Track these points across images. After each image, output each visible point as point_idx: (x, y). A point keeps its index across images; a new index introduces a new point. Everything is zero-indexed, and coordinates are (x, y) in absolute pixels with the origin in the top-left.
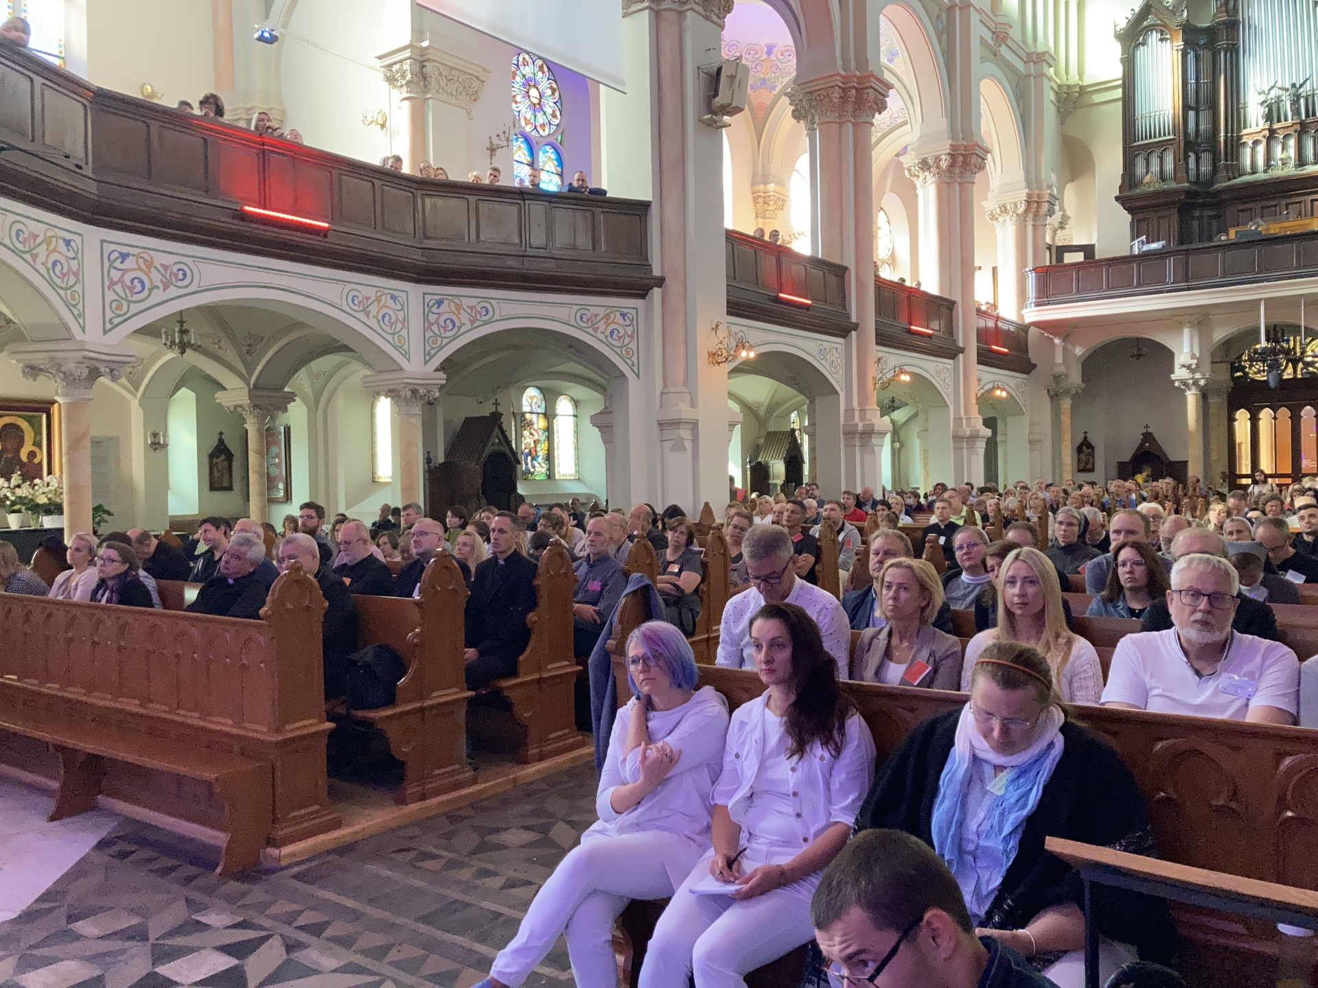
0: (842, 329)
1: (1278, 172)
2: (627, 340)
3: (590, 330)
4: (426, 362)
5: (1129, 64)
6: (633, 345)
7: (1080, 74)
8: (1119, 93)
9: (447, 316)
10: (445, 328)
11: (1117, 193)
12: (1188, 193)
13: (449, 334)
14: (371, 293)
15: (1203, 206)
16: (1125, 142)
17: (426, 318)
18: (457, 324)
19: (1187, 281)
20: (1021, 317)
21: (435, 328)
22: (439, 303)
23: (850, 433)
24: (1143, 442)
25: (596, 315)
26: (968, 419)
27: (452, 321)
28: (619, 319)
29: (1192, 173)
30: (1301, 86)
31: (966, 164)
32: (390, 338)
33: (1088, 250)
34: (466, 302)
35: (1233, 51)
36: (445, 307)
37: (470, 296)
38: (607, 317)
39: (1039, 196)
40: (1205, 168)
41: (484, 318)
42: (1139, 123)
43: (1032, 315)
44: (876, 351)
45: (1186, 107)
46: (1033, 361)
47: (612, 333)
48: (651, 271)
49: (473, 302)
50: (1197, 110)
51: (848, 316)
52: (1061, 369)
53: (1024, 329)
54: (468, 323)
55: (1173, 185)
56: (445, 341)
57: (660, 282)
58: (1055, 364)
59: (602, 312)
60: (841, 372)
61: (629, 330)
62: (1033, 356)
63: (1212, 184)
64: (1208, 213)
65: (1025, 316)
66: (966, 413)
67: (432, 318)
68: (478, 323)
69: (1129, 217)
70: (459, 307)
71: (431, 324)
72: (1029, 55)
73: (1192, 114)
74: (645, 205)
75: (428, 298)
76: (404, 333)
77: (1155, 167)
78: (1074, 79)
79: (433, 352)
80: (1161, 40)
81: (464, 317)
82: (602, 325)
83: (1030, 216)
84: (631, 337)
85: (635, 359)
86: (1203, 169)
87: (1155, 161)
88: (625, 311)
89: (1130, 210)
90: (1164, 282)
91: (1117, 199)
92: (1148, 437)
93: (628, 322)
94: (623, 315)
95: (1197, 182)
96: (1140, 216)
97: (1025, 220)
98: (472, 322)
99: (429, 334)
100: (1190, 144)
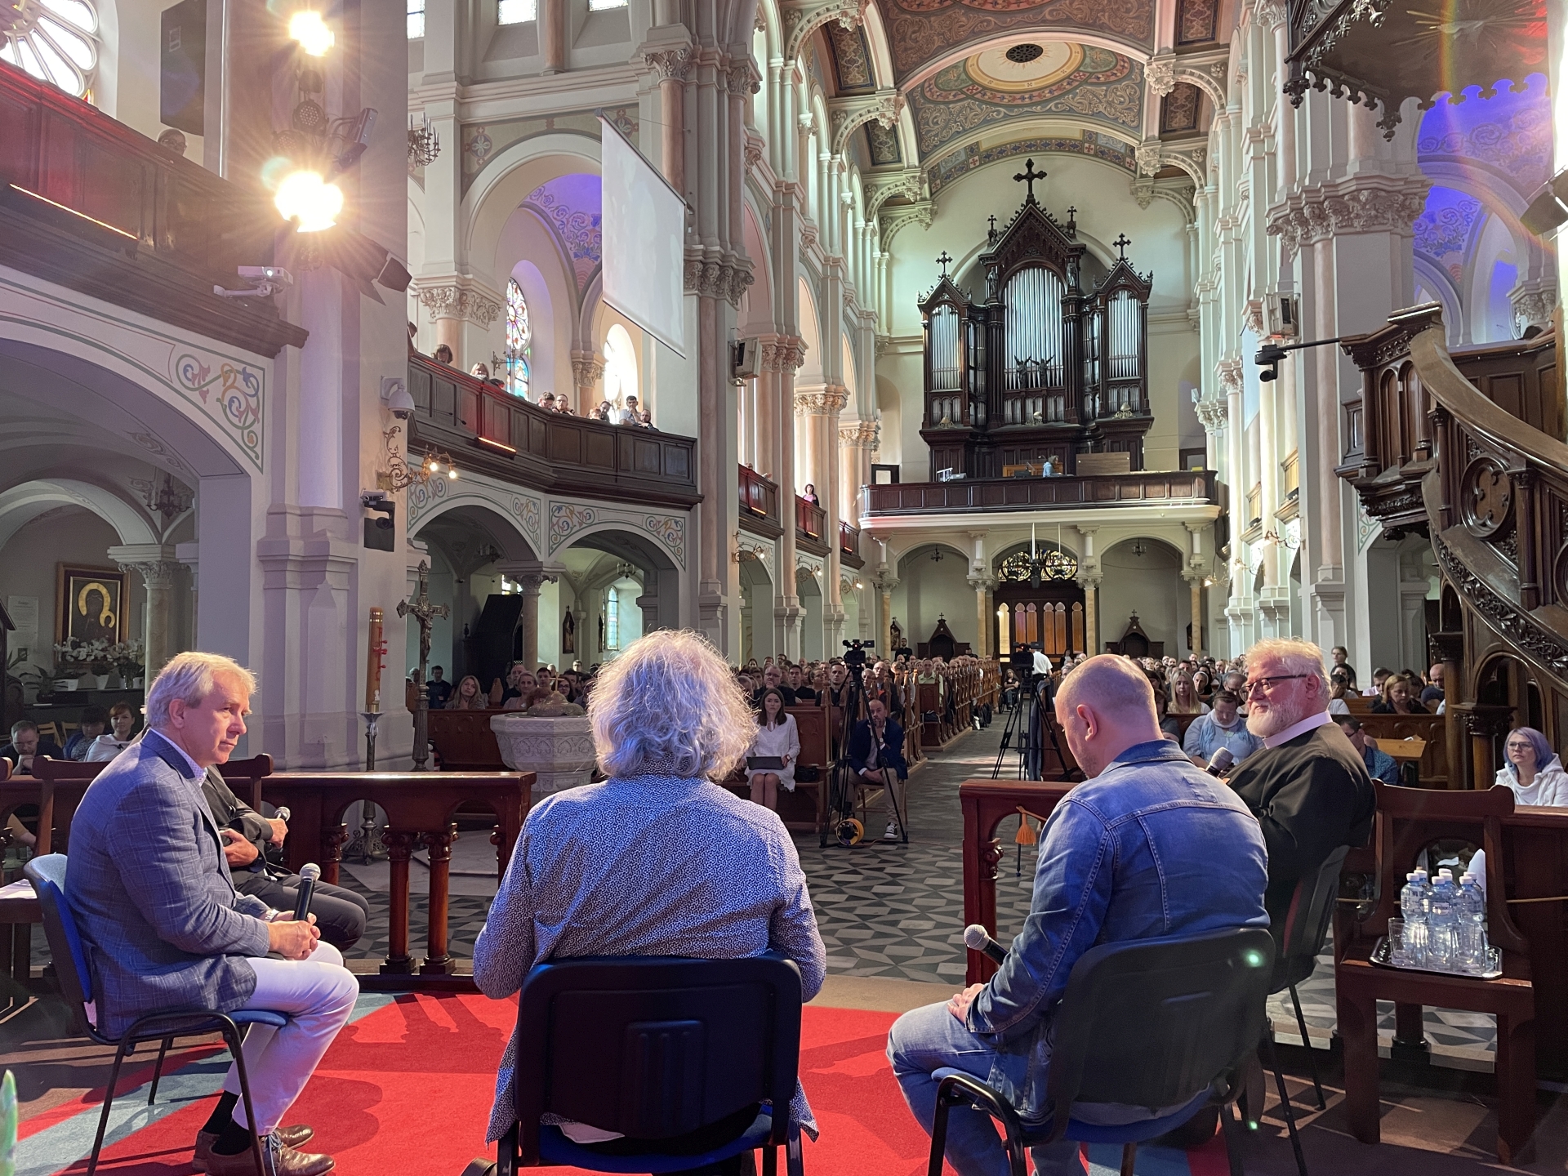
0: (774, 533)
1: (1030, 425)
2: (679, 541)
3: (655, 533)
4: (550, 555)
5: (928, 327)
6: (682, 546)
7: (889, 330)
8: (921, 348)
9: (566, 519)
10: (562, 528)
11: (921, 428)
12: (972, 434)
13: (565, 533)
14: (524, 500)
15: (982, 444)
16: (925, 388)
17: (550, 520)
18: (571, 525)
19: (985, 504)
20: (858, 524)
21: (556, 528)
22: (559, 509)
23: (779, 616)
24: (938, 628)
25: (659, 522)
26: (835, 606)
27: (568, 524)
28: (674, 525)
29: (972, 418)
30: (1047, 362)
31: (834, 404)
32: (531, 535)
33: (894, 470)
34: (577, 509)
35: (1001, 328)
36: (562, 513)
37: (579, 504)
38: (666, 523)
39: (868, 426)
40: (981, 415)
41: (588, 522)
42: (936, 376)
43: (865, 523)
44: (795, 553)
45: (968, 368)
46: (863, 559)
47: (669, 535)
48: (696, 490)
49: (581, 509)
50: (975, 369)
51: (779, 525)
52: (886, 567)
53: (857, 531)
54: (578, 525)
55: (961, 427)
56: (563, 538)
57: (701, 499)
58: (881, 563)
59: (663, 519)
60: (774, 564)
61: (680, 533)
62: (862, 555)
63: (987, 430)
64: (985, 450)
65: (861, 524)
66: (833, 600)
67: (555, 520)
68: (584, 525)
69: (926, 448)
70: (572, 512)
71: (554, 525)
72: (861, 313)
73: (972, 372)
74: (694, 441)
75: (552, 504)
76: (538, 531)
77: (947, 410)
78: (886, 334)
79: (554, 547)
80: (952, 313)
81: (575, 520)
82: (663, 530)
83: (861, 441)
84: (681, 539)
85: (683, 556)
86: (979, 416)
87: (947, 404)
88: (678, 519)
89: (929, 443)
90: (966, 504)
91: (921, 432)
92: (942, 622)
93: (679, 528)
94: (676, 522)
95: (976, 426)
96: (937, 448)
97: (857, 445)
98: (580, 524)
99: (552, 533)
100: (969, 396)
